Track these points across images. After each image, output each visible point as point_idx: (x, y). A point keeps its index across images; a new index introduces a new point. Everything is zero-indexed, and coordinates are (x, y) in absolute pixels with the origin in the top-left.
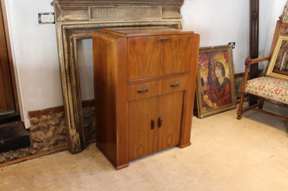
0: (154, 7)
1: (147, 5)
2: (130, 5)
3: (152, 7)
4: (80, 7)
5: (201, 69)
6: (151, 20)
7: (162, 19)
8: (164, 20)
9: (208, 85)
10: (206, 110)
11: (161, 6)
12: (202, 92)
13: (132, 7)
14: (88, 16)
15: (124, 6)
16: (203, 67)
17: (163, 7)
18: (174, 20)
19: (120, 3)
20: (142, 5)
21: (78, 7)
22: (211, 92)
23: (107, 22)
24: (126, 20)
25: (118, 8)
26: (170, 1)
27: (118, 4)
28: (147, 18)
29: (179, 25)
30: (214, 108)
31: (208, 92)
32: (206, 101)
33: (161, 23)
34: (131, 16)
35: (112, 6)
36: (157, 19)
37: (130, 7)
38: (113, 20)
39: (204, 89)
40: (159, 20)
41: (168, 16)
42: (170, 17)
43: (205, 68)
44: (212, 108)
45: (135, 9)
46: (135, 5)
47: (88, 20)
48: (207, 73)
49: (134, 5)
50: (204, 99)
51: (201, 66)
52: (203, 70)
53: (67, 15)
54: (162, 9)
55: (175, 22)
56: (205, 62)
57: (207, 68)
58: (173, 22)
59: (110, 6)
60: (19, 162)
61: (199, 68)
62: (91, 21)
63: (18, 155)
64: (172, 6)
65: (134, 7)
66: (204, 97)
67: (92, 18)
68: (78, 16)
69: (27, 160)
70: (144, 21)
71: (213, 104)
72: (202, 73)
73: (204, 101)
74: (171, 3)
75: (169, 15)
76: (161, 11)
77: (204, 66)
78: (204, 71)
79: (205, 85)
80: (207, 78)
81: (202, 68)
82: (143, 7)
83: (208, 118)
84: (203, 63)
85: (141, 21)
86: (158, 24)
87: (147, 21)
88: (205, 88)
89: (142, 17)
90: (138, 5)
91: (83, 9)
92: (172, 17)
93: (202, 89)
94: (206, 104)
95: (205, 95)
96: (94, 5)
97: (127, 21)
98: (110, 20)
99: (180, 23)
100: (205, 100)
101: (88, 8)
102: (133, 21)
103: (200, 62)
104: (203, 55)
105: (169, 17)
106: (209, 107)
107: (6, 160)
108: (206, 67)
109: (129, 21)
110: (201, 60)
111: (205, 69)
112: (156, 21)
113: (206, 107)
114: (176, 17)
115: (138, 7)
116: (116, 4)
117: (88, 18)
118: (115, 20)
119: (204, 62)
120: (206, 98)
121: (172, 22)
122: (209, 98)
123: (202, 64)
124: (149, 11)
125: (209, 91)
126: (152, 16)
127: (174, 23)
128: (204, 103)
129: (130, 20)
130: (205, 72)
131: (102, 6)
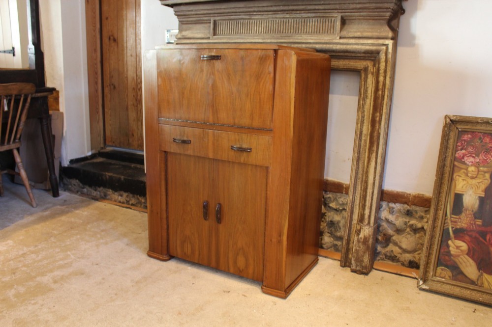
0: (321, 15)
1: (306, 12)
2: (274, 14)
3: (318, 15)
4: (201, 20)
5: (463, 171)
6: (312, 39)
7: (338, 38)
8: (342, 41)
9: (476, 218)
10: (447, 277)
11: (338, 12)
12: (448, 229)
13: (278, 16)
14: (209, 33)
15: (263, 15)
16: (472, 169)
17: (343, 14)
18: (370, 41)
19: (254, 11)
20: (295, 12)
21: (199, 20)
22: (481, 239)
23: (233, 41)
24: (264, 39)
25: (254, 19)
26: (357, 2)
27: (252, 13)
28: (305, 37)
29: (381, 52)
30: (481, 286)
31: (470, 236)
32: (459, 256)
33: (335, 45)
34: (277, 32)
35: (244, 17)
36: (326, 38)
37: (274, 16)
38: (243, 39)
39: (459, 224)
40: (329, 40)
41: (355, 32)
42: (361, 36)
43: (479, 171)
44: (472, 282)
45: (285, 20)
46: (282, 14)
47: (209, 38)
48: (483, 187)
49: (279, 13)
50: (451, 248)
51: (464, 163)
52: (469, 175)
53: (186, 30)
54: (339, 18)
55: (373, 45)
56: (482, 157)
57: (485, 172)
58: (368, 44)
59: (240, 17)
60: (123, 207)
61: (454, 165)
62: (212, 39)
63: (137, 203)
64: (365, 12)
65: (282, 16)
66: (453, 243)
67: (215, 34)
68: (198, 31)
69: (131, 209)
70: (297, 41)
71: (482, 275)
72: (465, 182)
73: (449, 252)
74: (358, 6)
75: (358, 32)
76: (338, 23)
77: (477, 165)
78: (472, 178)
79: (463, 214)
80: (477, 197)
81: (467, 169)
82: (298, 16)
83: (443, 298)
84: (473, 157)
85: (291, 41)
86: (327, 48)
87: (304, 41)
88: (464, 221)
89: (297, 35)
90: (287, 12)
91: (206, 23)
92: (366, 34)
93: (452, 221)
94: (455, 262)
95: (456, 238)
96: (218, 16)
97: (266, 41)
98: (238, 39)
99: (384, 48)
100: (453, 250)
101: (210, 20)
102: (276, 41)
103: (463, 151)
104: (480, 139)
105: (358, 34)
106: (462, 273)
107: (125, 202)
108: (481, 168)
109: (269, 41)
110: (470, 149)
111: (478, 174)
112: (323, 41)
113: (452, 271)
114: (375, 34)
115: (288, 16)
116: (248, 13)
117: (208, 36)
118: (246, 39)
119: (478, 156)
120: (458, 247)
121: (362, 44)
122: (470, 253)
123: (469, 160)
124: (312, 23)
125: (474, 234)
126: (318, 32)
127: (368, 48)
128: (447, 258)
129: (271, 39)
130: (474, 182)
131: (229, 17)
